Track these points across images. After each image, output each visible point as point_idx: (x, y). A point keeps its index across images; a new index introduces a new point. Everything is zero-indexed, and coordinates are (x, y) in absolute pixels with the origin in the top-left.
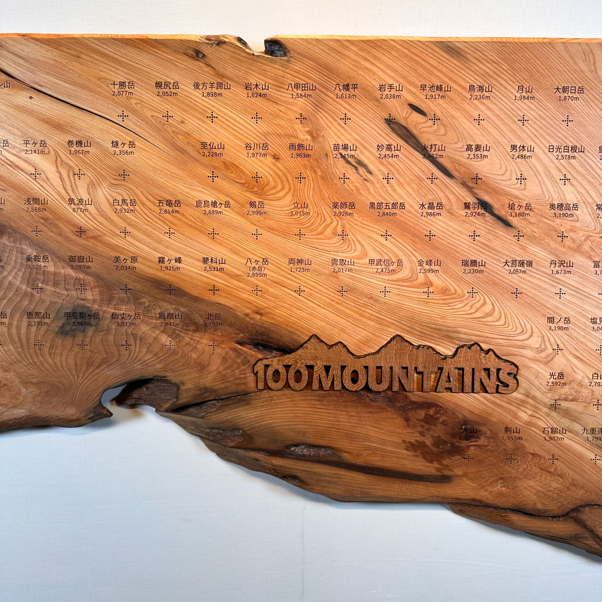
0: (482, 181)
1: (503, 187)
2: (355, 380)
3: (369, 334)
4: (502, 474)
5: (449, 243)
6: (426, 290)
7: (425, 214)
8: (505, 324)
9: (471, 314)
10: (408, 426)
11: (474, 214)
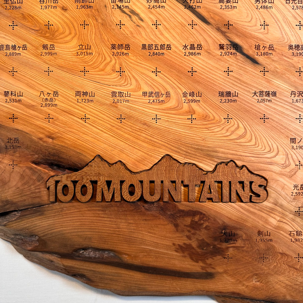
0: (233, 27)
1: (250, 32)
2: (132, 193)
3: (143, 154)
4: (257, 271)
5: (207, 77)
6: (190, 117)
7: (187, 54)
8: (256, 144)
9: (227, 136)
10: (177, 231)
11: (227, 54)
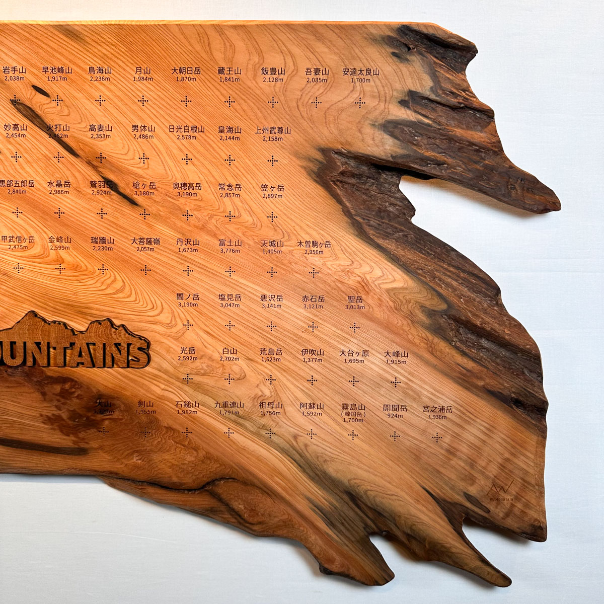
0: (106, 160)
1: (127, 166)
3: (4, 310)
4: (137, 447)
5: (77, 220)
6: (58, 266)
7: (53, 192)
8: (136, 300)
9: (103, 290)
10: (45, 400)
11: (100, 192)
